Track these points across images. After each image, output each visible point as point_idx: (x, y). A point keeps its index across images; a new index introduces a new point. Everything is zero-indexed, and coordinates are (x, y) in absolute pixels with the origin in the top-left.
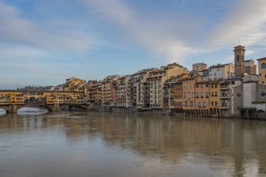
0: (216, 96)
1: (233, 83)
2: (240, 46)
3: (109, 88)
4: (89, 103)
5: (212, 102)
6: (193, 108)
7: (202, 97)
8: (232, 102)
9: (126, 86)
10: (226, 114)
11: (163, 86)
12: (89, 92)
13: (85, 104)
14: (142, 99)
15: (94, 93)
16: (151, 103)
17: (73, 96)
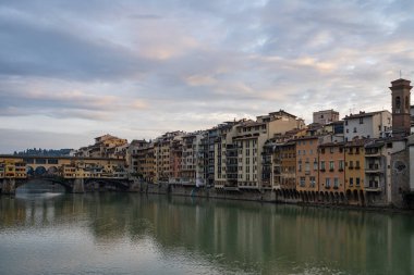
0: (358, 168)
1: (390, 146)
2: (402, 81)
3: (167, 154)
4: (131, 178)
5: (351, 179)
6: (316, 190)
7: (332, 170)
8: (389, 180)
9: (197, 149)
10: (377, 202)
11: (260, 150)
12: (133, 160)
13: (127, 180)
14: (223, 173)
15: (142, 162)
16: (239, 180)
17: (106, 167)
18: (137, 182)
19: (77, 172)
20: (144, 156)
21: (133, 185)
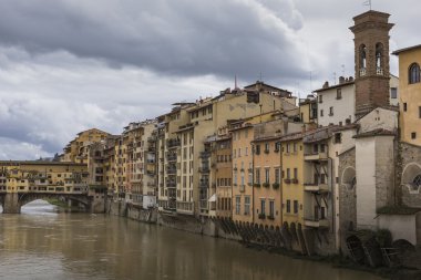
0: (296, 182)
1: (338, 139)
4: (90, 193)
7: (267, 185)
10: (323, 248)
12: (96, 165)
13: (85, 195)
14: (165, 187)
15: (108, 168)
16: (178, 199)
17: (54, 176)
18: (98, 199)
19: (8, 184)
20: (108, 159)
21: (94, 204)
